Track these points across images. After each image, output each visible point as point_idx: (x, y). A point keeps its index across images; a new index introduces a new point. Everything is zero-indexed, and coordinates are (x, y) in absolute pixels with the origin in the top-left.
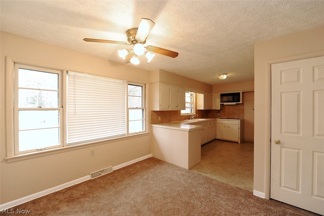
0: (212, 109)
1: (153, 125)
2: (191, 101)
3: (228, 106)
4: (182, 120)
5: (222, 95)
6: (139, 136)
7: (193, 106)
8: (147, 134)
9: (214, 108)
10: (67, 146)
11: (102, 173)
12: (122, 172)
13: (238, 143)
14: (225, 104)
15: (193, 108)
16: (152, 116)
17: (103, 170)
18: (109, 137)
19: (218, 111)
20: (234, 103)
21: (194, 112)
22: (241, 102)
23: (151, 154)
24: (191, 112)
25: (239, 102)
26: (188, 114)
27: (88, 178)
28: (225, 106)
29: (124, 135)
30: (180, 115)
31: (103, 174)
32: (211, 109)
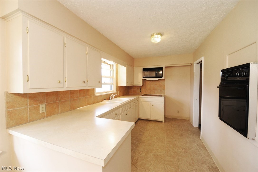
0: (134, 85)
2: (111, 75)
3: (149, 82)
4: (98, 102)
5: (144, 70)
7: (113, 82)
9: (136, 84)
13: (162, 122)
14: (147, 79)
15: (114, 85)
16: (10, 105)
19: (140, 87)
20: (157, 79)
21: (114, 90)
22: (163, 78)
24: (111, 89)
25: (162, 77)
26: (106, 92)
28: (147, 82)
30: (94, 95)
32: (132, 85)
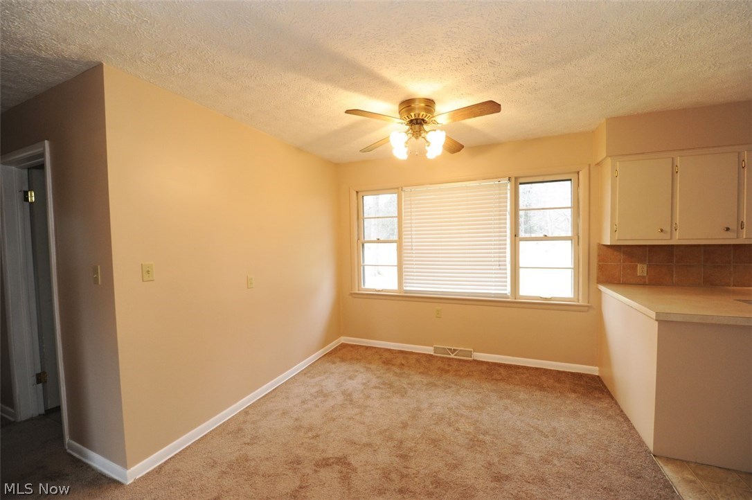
1: (602, 288)
6: (549, 307)
8: (583, 308)
10: (406, 293)
11: (453, 353)
12: (502, 371)
16: (601, 258)
17: (455, 350)
18: (469, 294)
23: (597, 368)
27: (429, 350)
29: (505, 296)
31: (452, 356)
